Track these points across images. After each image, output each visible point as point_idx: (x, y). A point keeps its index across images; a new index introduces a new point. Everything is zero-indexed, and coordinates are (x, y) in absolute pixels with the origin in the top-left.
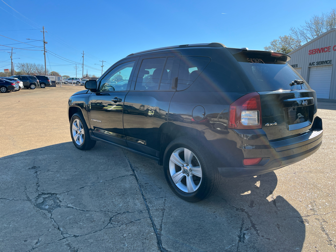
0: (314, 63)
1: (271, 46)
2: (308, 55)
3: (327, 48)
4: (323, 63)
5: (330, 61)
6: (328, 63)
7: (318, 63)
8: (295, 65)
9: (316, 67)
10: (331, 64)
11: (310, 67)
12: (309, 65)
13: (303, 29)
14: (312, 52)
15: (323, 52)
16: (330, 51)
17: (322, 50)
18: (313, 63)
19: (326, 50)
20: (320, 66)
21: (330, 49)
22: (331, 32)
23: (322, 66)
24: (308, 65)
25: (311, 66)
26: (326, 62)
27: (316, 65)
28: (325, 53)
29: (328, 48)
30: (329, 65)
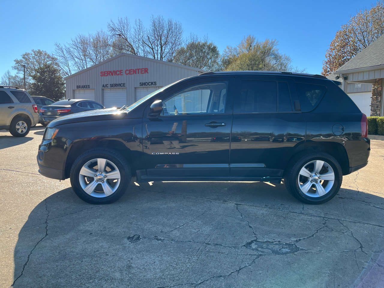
0: (108, 85)
1: (22, 59)
2: (100, 76)
3: (119, 71)
4: (117, 86)
5: (124, 84)
6: (122, 86)
7: (112, 86)
8: (86, 86)
9: (109, 90)
10: (125, 87)
11: (103, 89)
12: (103, 87)
13: (70, 46)
14: (103, 74)
15: (115, 75)
16: (122, 75)
17: (114, 73)
18: (106, 85)
19: (118, 73)
20: (114, 89)
21: (122, 72)
22: (121, 56)
23: (116, 89)
24: (101, 87)
25: (105, 88)
26: (120, 85)
27: (110, 87)
28: (117, 76)
29: (121, 71)
30: (123, 88)
